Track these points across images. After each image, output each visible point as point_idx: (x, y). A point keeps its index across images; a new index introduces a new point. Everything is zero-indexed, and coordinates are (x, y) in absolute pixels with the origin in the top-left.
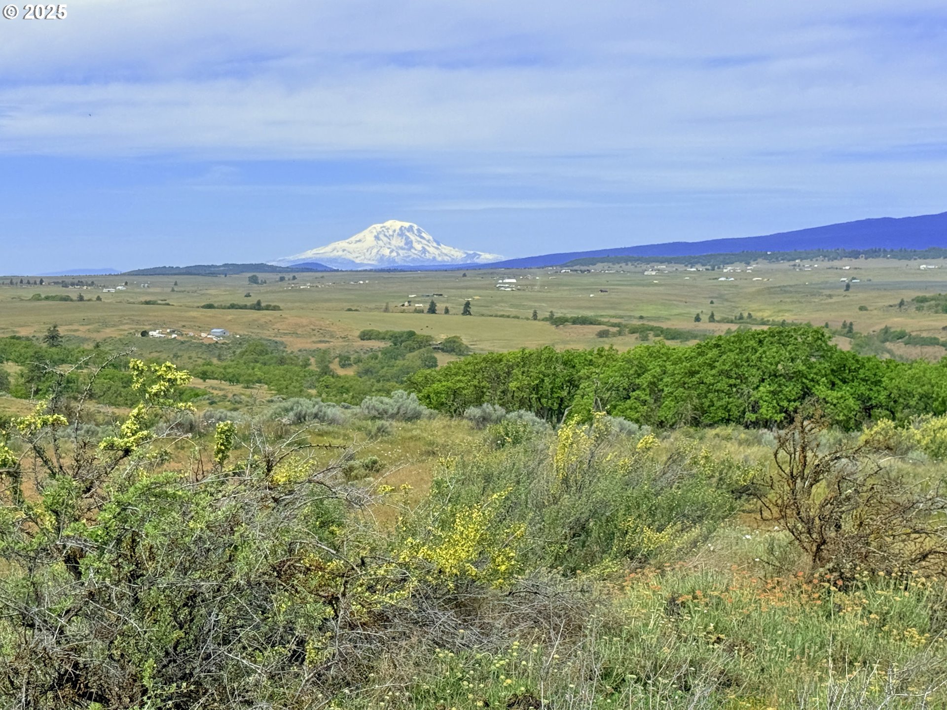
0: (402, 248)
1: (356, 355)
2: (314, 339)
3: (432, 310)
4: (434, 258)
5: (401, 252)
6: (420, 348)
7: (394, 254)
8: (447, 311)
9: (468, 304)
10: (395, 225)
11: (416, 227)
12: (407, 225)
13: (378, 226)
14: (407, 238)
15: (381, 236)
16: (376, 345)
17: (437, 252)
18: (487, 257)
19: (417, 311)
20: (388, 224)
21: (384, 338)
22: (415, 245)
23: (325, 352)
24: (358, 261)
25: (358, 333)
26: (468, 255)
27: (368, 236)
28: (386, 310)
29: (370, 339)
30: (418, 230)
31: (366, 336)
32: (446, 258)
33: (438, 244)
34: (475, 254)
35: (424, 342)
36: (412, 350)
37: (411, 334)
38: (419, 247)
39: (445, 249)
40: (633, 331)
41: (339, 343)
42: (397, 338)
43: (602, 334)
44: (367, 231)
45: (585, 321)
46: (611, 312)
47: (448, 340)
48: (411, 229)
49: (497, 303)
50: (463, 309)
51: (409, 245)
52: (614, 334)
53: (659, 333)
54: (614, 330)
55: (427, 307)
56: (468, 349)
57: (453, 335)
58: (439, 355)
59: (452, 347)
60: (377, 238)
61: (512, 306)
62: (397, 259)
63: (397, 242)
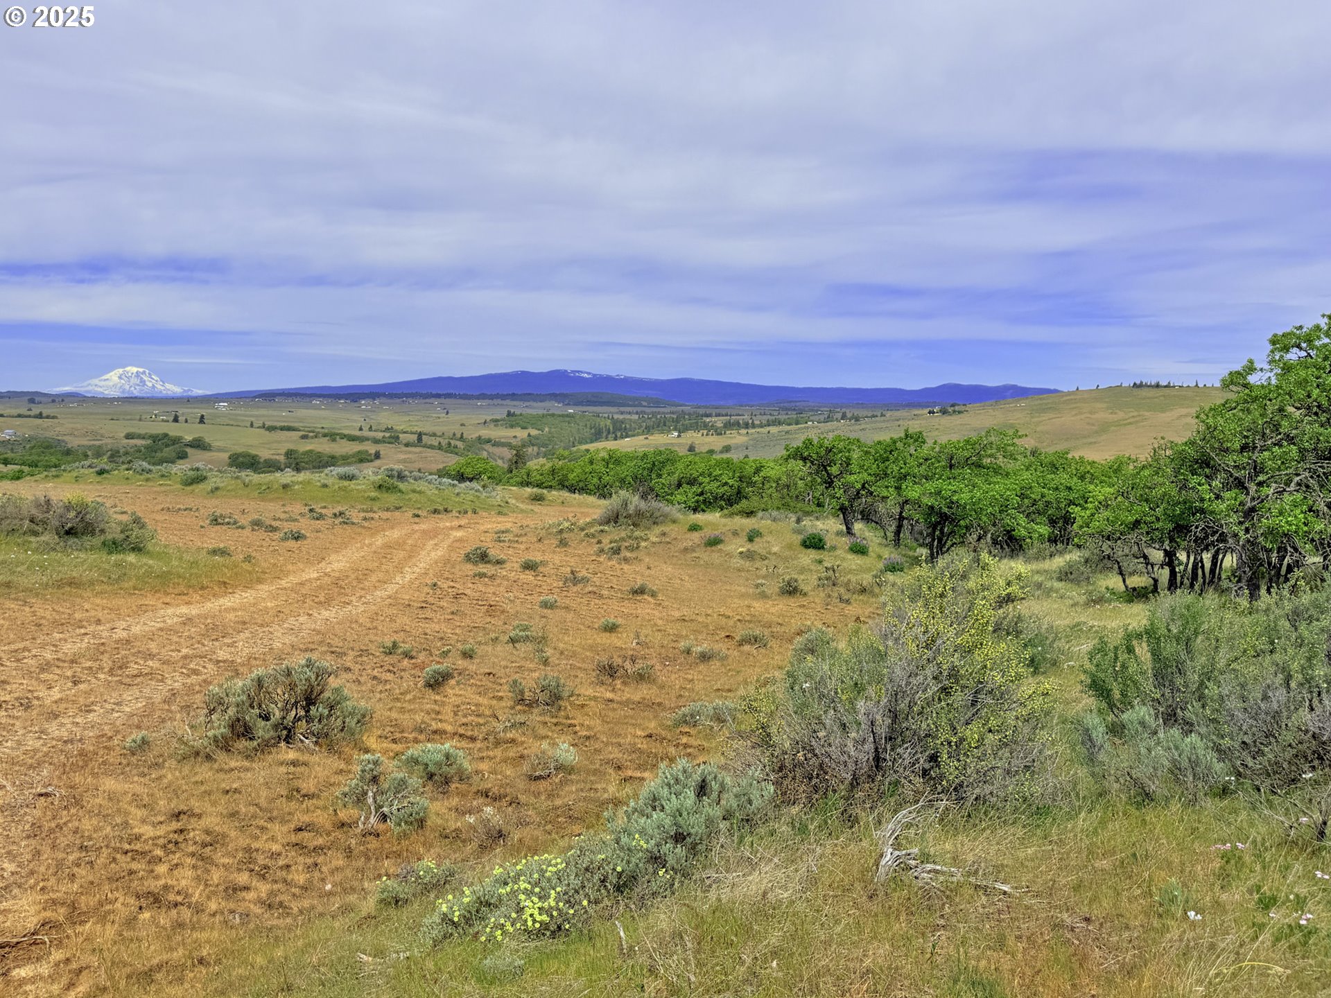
0: (138, 385)
1: (124, 450)
2: (88, 438)
3: (176, 420)
4: (161, 392)
5: (137, 387)
6: (174, 444)
7: (133, 389)
8: (186, 421)
9: (202, 417)
10: (135, 370)
11: (147, 371)
12: (141, 370)
13: (121, 371)
14: (142, 378)
15: (123, 377)
16: (139, 442)
17: (163, 388)
18: (198, 392)
19: (163, 420)
20: (128, 369)
21: (144, 438)
22: (148, 383)
23: (100, 446)
24: (106, 392)
25: (123, 435)
26: (185, 391)
27: (113, 376)
28: (140, 420)
29: (132, 438)
30: (149, 374)
31: (128, 436)
32: (169, 392)
33: (163, 382)
34: (189, 390)
35: (176, 441)
36: (167, 446)
37: (166, 435)
38: (150, 385)
39: (168, 386)
40: (325, 435)
41: (110, 441)
42: (155, 438)
43: (304, 437)
44: (113, 373)
45: (289, 429)
46: (301, 424)
47: (195, 440)
48: (144, 373)
49: (219, 417)
50: (198, 420)
51: (143, 382)
52: (312, 438)
53: (343, 436)
54: (311, 434)
55: (172, 418)
56: (210, 446)
57: (197, 436)
58: (188, 450)
59: (199, 444)
60: (120, 378)
61: (230, 419)
62: (135, 392)
63: (134, 380)
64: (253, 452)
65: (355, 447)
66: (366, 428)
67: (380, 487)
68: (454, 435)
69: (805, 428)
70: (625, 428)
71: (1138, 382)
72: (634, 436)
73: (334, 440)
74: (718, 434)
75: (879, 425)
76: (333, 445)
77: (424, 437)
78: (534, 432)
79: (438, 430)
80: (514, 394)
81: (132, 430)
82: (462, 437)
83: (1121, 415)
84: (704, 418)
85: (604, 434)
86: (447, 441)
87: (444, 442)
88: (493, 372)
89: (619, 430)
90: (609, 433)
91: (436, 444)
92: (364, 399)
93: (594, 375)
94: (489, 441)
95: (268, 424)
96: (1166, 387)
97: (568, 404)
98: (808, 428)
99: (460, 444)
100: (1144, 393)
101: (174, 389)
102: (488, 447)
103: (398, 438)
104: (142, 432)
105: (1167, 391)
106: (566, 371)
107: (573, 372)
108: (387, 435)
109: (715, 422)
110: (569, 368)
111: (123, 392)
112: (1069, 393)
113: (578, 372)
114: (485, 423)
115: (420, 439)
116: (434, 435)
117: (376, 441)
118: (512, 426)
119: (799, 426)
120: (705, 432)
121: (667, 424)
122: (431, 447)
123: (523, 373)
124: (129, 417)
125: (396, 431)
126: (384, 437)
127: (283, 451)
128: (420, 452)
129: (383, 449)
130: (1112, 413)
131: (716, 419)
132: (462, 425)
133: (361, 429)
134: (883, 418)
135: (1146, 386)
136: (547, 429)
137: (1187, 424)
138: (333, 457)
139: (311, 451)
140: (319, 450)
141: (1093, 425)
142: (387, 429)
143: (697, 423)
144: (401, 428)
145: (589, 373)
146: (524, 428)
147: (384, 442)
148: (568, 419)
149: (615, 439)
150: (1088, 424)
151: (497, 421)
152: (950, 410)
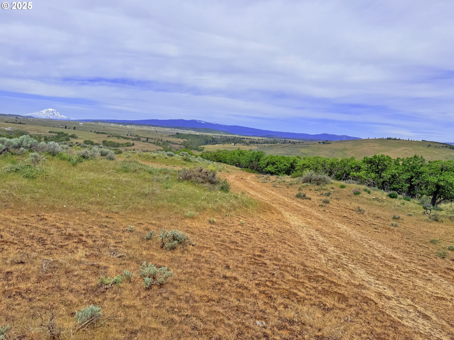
0: (52, 115)
1: (48, 137)
3: (66, 128)
4: (60, 118)
8: (69, 128)
9: (75, 127)
10: (51, 110)
11: (56, 111)
12: (54, 110)
13: (47, 110)
16: (53, 134)
18: (72, 119)
19: (61, 128)
20: (49, 109)
21: (55, 133)
22: (55, 115)
23: (40, 135)
24: (42, 117)
25: (48, 131)
27: (44, 111)
28: (54, 127)
31: (50, 132)
34: (69, 118)
35: (66, 135)
36: (63, 136)
37: (63, 133)
38: (56, 115)
39: (62, 116)
40: (116, 136)
41: (43, 133)
42: (59, 133)
43: (109, 136)
44: (44, 110)
45: (104, 133)
46: (108, 132)
47: (72, 135)
48: (54, 111)
49: (80, 128)
50: (73, 128)
51: (54, 114)
52: (111, 137)
53: (122, 137)
54: (111, 136)
55: (64, 127)
56: (77, 137)
57: (73, 134)
58: (70, 138)
59: (73, 136)
60: (46, 112)
61: (83, 129)
62: (51, 117)
63: (51, 113)
64: (92, 140)
65: (126, 141)
66: (129, 135)
67: (185, 160)
68: (159, 139)
69: (277, 145)
70: (216, 141)
71: (389, 137)
72: (219, 144)
73: (119, 138)
74: (247, 145)
75: (302, 146)
76: (118, 140)
77: (149, 139)
78: (186, 140)
79: (154, 137)
80: (178, 127)
81: (51, 130)
82: (161, 140)
83: (383, 148)
84: (243, 140)
85: (209, 143)
86: (157, 141)
87: (156, 142)
88: (172, 119)
89: (214, 141)
90: (211, 142)
91: (153, 142)
92: (128, 125)
93: (206, 122)
94: (170, 142)
95: (97, 131)
96: (398, 140)
97: (197, 131)
98: (278, 145)
99: (161, 142)
100: (391, 141)
101: (64, 117)
102: (170, 144)
103: (140, 139)
104: (55, 131)
105: (399, 141)
106: (196, 120)
107: (199, 121)
108: (136, 138)
109: (246, 141)
110: (197, 119)
111: (47, 117)
112: (365, 140)
113: (200, 121)
114: (169, 136)
115: (147, 140)
116: (152, 139)
117: (133, 140)
118: (178, 138)
119: (275, 144)
120: (243, 144)
121: (230, 140)
122: (151, 143)
123: (182, 120)
124: (50, 126)
125: (139, 137)
126: (135, 138)
127: (102, 141)
128: (148, 144)
129: (135, 142)
130: (380, 147)
131: (247, 140)
132: (161, 136)
133: (127, 135)
134: (303, 144)
135: (392, 139)
136: (190, 140)
137: (406, 153)
138: (118, 144)
139: (111, 141)
140: (114, 141)
141: (374, 151)
142: (136, 136)
143: (240, 141)
144: (141, 136)
145: (204, 122)
146: (182, 139)
147: (136, 140)
148: (197, 136)
149: (213, 144)
150: (372, 150)
151: (173, 135)
152: (326, 142)
